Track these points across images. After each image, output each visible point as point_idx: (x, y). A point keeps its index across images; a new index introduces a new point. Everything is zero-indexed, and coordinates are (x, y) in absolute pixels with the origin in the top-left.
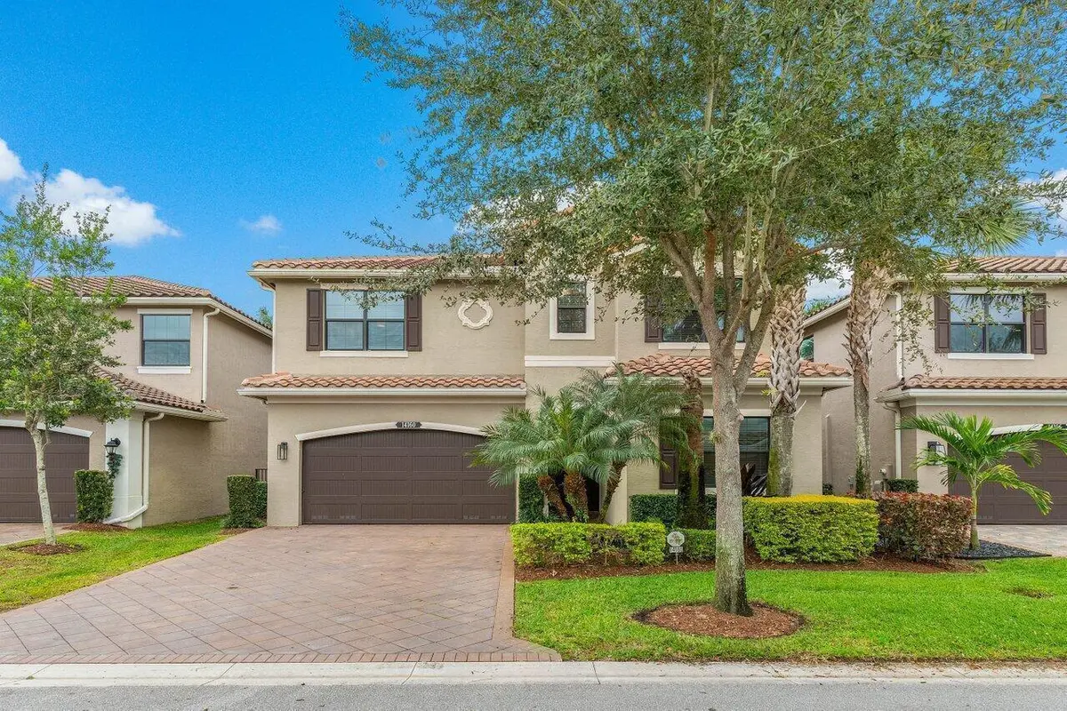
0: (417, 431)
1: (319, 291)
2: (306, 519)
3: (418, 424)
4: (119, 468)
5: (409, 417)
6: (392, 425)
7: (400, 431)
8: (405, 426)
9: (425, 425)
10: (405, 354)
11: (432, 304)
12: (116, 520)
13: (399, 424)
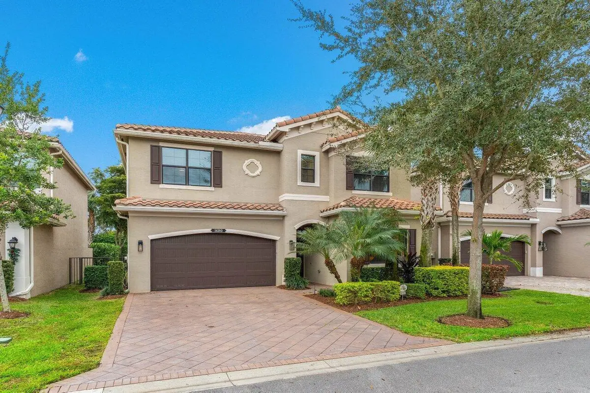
0: (223, 234)
1: (159, 147)
2: (154, 288)
3: (224, 230)
4: (18, 258)
5: (219, 226)
6: (209, 231)
7: (213, 234)
8: (216, 231)
9: (228, 231)
10: (212, 189)
11: (228, 160)
12: (18, 294)
13: (213, 230)
